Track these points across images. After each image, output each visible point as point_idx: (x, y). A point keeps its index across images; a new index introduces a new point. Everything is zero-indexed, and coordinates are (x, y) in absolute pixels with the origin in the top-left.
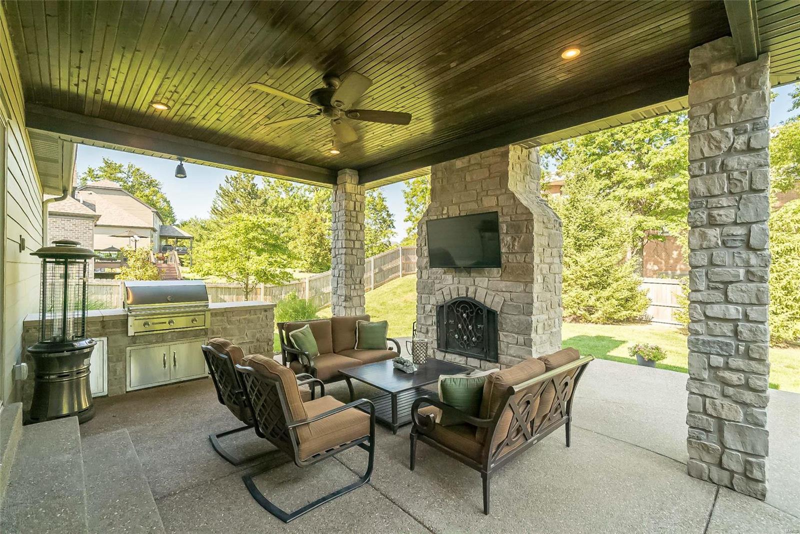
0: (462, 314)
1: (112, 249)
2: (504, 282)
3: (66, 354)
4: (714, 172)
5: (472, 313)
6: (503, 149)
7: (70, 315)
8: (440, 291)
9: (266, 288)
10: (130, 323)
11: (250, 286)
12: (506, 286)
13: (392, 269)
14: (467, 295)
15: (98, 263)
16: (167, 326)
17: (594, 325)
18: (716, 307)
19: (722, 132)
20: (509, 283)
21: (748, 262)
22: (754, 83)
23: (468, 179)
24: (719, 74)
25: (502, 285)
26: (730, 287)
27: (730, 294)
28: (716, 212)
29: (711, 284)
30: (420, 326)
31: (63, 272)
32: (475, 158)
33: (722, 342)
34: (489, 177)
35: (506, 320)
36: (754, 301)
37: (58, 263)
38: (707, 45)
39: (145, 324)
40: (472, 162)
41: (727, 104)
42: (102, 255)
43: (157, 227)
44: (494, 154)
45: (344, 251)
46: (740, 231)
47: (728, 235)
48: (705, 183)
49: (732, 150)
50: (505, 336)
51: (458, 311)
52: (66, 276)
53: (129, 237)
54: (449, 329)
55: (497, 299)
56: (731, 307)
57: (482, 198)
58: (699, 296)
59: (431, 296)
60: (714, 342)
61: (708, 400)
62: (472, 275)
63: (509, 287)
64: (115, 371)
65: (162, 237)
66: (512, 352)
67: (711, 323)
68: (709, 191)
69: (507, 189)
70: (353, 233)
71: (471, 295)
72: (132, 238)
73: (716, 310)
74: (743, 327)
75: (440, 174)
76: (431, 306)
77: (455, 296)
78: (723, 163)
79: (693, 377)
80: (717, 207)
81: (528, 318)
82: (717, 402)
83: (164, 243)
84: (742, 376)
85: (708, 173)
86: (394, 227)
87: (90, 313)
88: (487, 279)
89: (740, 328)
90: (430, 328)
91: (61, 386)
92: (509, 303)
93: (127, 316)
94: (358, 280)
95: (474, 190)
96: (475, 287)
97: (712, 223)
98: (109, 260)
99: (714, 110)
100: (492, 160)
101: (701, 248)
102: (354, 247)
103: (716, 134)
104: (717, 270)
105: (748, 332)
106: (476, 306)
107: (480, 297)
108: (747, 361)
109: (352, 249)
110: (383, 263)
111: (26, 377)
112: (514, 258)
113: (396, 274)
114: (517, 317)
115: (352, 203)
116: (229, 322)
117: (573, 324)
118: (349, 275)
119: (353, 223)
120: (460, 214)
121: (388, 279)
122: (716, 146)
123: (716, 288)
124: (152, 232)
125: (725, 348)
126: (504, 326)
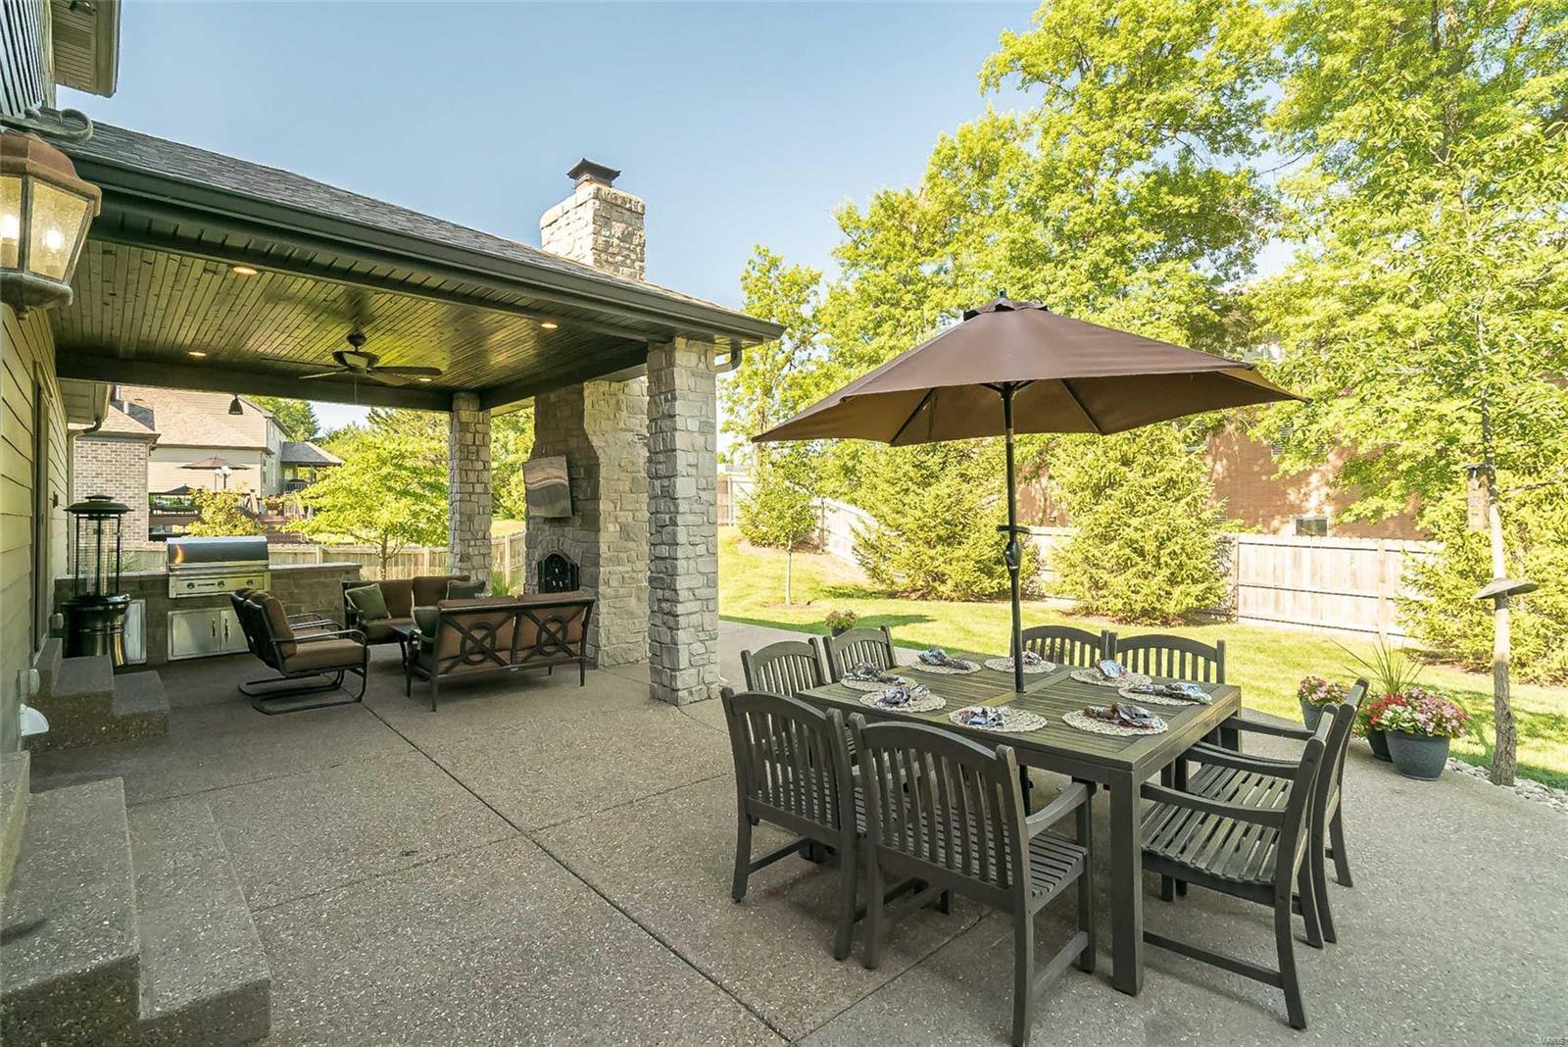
0: (555, 569)
1: (185, 490)
2: (583, 532)
3: (100, 608)
7: (104, 575)
8: (541, 544)
9: (432, 553)
10: (171, 584)
11: (389, 551)
12: (584, 536)
14: (558, 547)
15: (157, 515)
16: (216, 588)
17: (947, 603)
23: (559, 415)
25: (581, 534)
31: (96, 527)
33: (661, 577)
34: (572, 415)
35: (583, 573)
37: (91, 518)
39: (189, 585)
40: (561, 397)
42: (164, 502)
43: (275, 448)
45: (458, 497)
51: (551, 566)
52: (99, 532)
53: (214, 468)
55: (577, 550)
57: (568, 439)
59: (535, 550)
60: (658, 578)
62: (562, 524)
64: (154, 638)
65: (285, 464)
69: (583, 430)
70: (471, 474)
72: (218, 471)
75: (541, 409)
76: (535, 562)
77: (550, 549)
81: (597, 569)
83: (289, 475)
87: (124, 574)
91: (94, 640)
92: (586, 555)
93: (169, 575)
94: (480, 534)
95: (563, 428)
96: (563, 539)
98: (177, 510)
102: (473, 493)
106: (563, 560)
107: (567, 549)
109: (470, 494)
111: (61, 626)
114: (590, 569)
115: (470, 436)
116: (297, 586)
117: (919, 602)
118: (465, 528)
119: (472, 461)
124: (264, 455)
125: (662, 582)
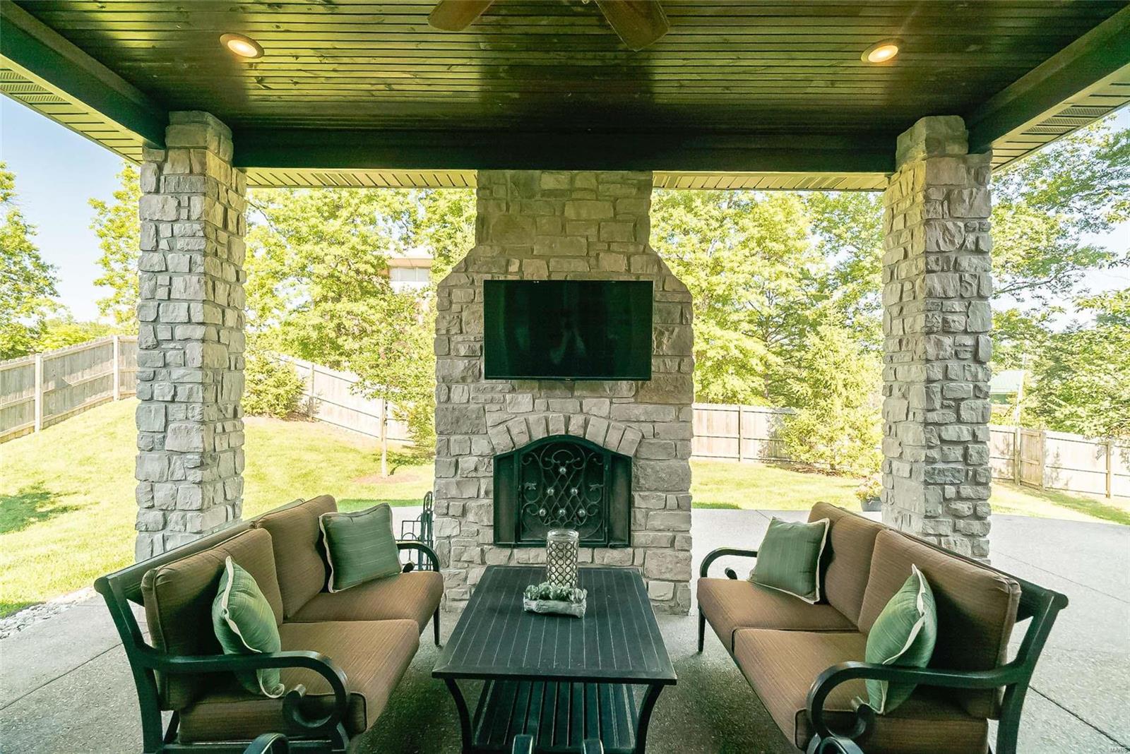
0: (556, 468)
2: (643, 406)
4: (949, 270)
5: (579, 464)
6: (642, 176)
8: (502, 428)
12: (646, 413)
13: (92, 383)
14: (567, 431)
18: (950, 428)
19: (955, 225)
20: (650, 407)
21: (976, 376)
22: (981, 179)
23: (570, 212)
24: (951, 156)
25: (638, 411)
26: (963, 405)
27: (962, 413)
28: (950, 317)
29: (945, 402)
30: (445, 503)
32: (585, 178)
33: (955, 469)
34: (614, 219)
35: (645, 470)
36: (980, 420)
38: (941, 118)
40: (578, 184)
41: (960, 193)
44: (624, 182)
45: (199, 332)
46: (969, 341)
47: (960, 345)
48: (941, 282)
49: (964, 248)
50: (643, 498)
51: (546, 464)
54: (524, 501)
55: (630, 435)
56: (964, 428)
57: (598, 255)
58: (933, 417)
59: (474, 438)
60: (948, 470)
61: (942, 539)
62: (576, 393)
63: (652, 414)
66: (657, 523)
67: (945, 448)
68: (945, 292)
69: (646, 246)
71: (575, 429)
73: (951, 433)
74: (972, 449)
75: (501, 192)
76: (476, 458)
77: (539, 434)
78: (956, 259)
79: (928, 514)
80: (951, 312)
81: (683, 463)
82: (951, 539)
84: (969, 504)
85: (943, 270)
86: (54, 293)
88: (608, 401)
89: (971, 451)
90: (472, 504)
92: (652, 442)
95: (582, 236)
96: (583, 417)
97: (947, 330)
99: (948, 197)
100: (617, 190)
101: (937, 359)
103: (950, 225)
104: (952, 384)
105: (976, 454)
106: (588, 451)
107: (596, 434)
108: (974, 487)
109: (218, 328)
110: (67, 369)
112: (662, 364)
113: (104, 395)
114: (666, 463)
118: (210, 396)
120: (549, 276)
121: (81, 406)
122: (950, 240)
123: (949, 407)
125: (957, 475)
126: (642, 481)
